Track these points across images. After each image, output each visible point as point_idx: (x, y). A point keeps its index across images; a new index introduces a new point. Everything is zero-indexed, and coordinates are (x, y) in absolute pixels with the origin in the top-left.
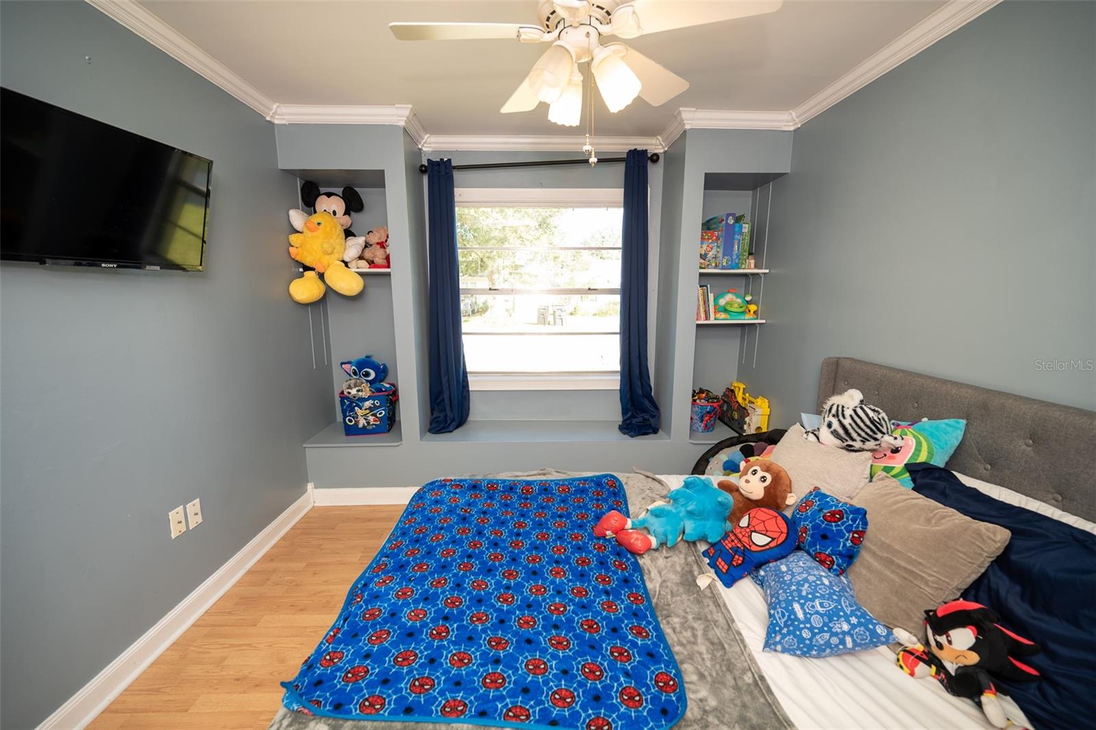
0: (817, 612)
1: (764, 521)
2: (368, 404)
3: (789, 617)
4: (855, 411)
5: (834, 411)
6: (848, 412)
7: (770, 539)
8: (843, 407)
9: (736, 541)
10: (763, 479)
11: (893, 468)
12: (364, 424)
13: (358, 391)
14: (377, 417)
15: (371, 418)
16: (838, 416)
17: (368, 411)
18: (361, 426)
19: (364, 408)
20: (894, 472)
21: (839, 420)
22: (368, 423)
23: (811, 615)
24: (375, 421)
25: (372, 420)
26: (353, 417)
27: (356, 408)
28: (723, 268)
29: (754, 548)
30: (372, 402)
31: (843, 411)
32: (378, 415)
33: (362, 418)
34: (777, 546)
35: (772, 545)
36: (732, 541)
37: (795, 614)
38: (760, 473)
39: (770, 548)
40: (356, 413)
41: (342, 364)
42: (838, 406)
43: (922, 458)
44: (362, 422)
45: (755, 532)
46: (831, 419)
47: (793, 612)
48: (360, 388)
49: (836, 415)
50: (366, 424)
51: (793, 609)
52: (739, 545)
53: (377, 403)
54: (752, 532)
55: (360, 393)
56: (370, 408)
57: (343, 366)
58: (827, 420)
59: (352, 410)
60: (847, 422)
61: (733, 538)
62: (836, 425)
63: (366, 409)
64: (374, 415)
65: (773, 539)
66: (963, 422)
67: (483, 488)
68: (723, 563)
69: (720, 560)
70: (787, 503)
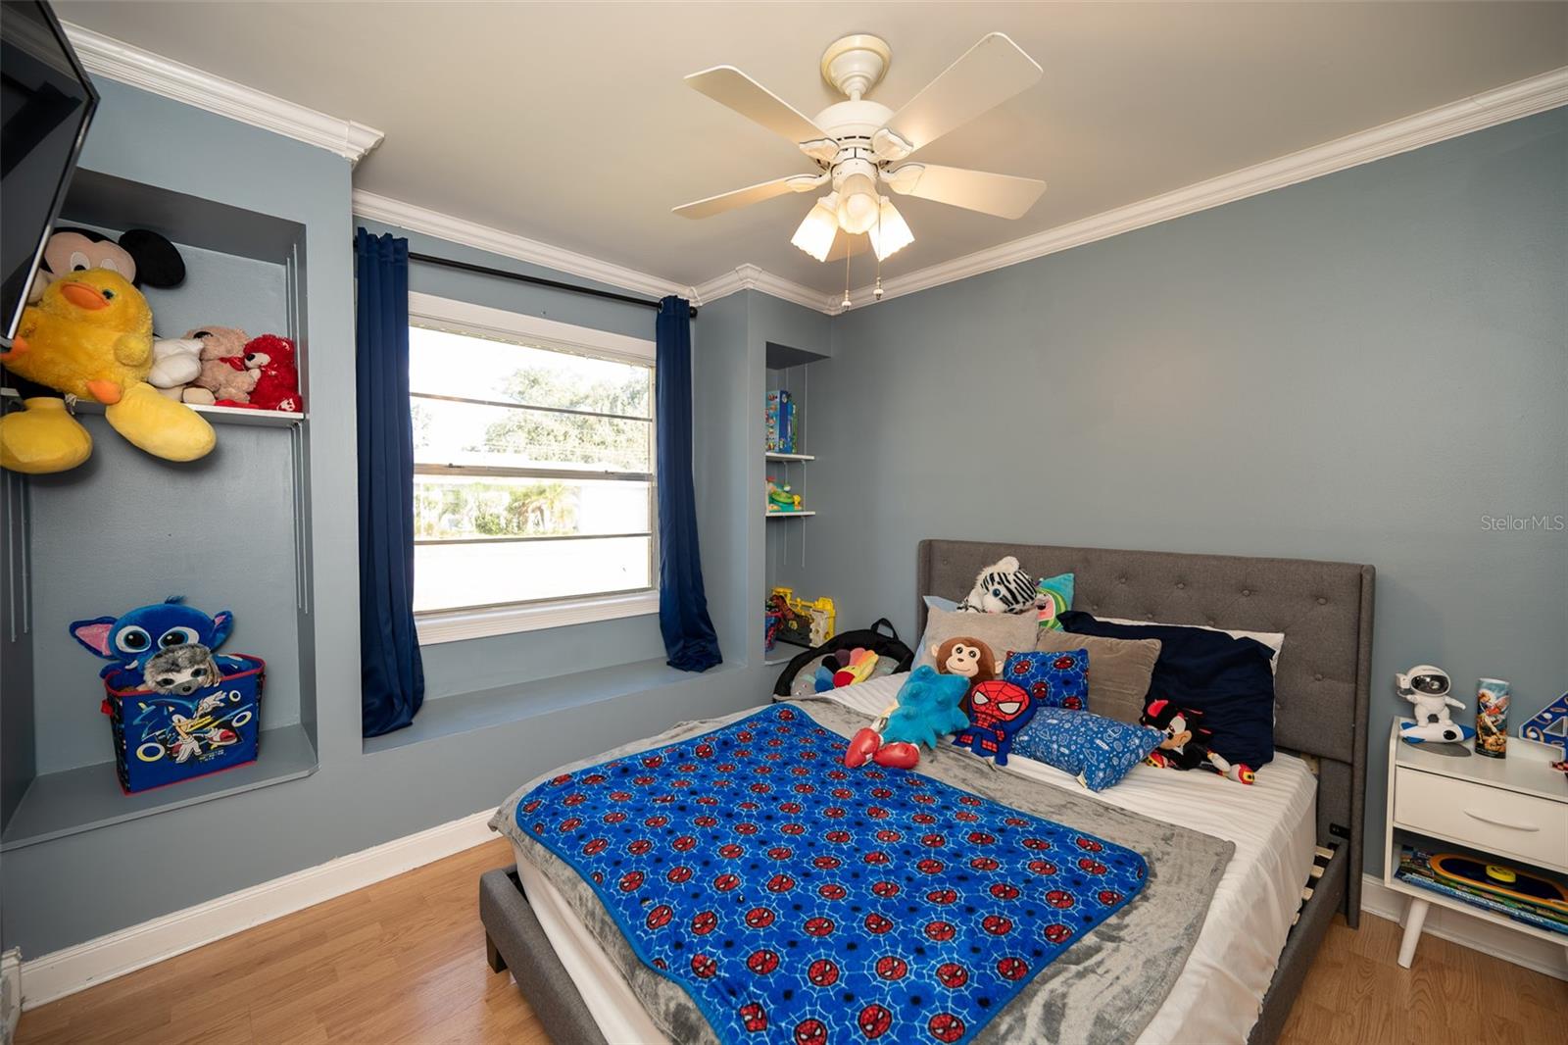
0: (1115, 739)
1: (1000, 691)
2: (210, 702)
3: (1097, 753)
4: (1015, 575)
5: (997, 579)
6: (1011, 578)
7: (1018, 704)
8: (1004, 574)
9: (989, 718)
10: (972, 654)
11: (1047, 622)
12: (193, 752)
13: (196, 673)
14: (231, 729)
15: (215, 735)
16: (1003, 583)
17: (209, 719)
18: (182, 757)
19: (200, 712)
20: (1050, 624)
21: (1006, 586)
22: (206, 748)
23: (1112, 743)
24: (223, 738)
25: (217, 738)
26: (164, 742)
27: (175, 718)
28: (781, 451)
29: (1008, 718)
30: (223, 696)
31: (1006, 577)
32: (235, 724)
33: (190, 739)
34: (1028, 707)
35: (1023, 708)
36: (985, 719)
37: (1101, 748)
38: (966, 650)
39: (1023, 712)
40: (174, 729)
41: (74, 627)
42: (999, 574)
43: (1063, 610)
44: (188, 747)
45: (1001, 703)
46: (996, 586)
47: (1099, 748)
48: (202, 667)
49: (1001, 582)
50: (198, 751)
51: (1097, 745)
52: (994, 720)
53: (235, 696)
54: (997, 704)
55: (200, 679)
56: (216, 712)
57: (81, 632)
58: (991, 588)
59: (164, 721)
60: (1013, 586)
61: (984, 716)
62: (1003, 591)
63: (202, 716)
64: (227, 725)
65: (1021, 703)
66: (1072, 575)
67: (640, 768)
68: (990, 743)
69: (984, 742)
70: (997, 672)
